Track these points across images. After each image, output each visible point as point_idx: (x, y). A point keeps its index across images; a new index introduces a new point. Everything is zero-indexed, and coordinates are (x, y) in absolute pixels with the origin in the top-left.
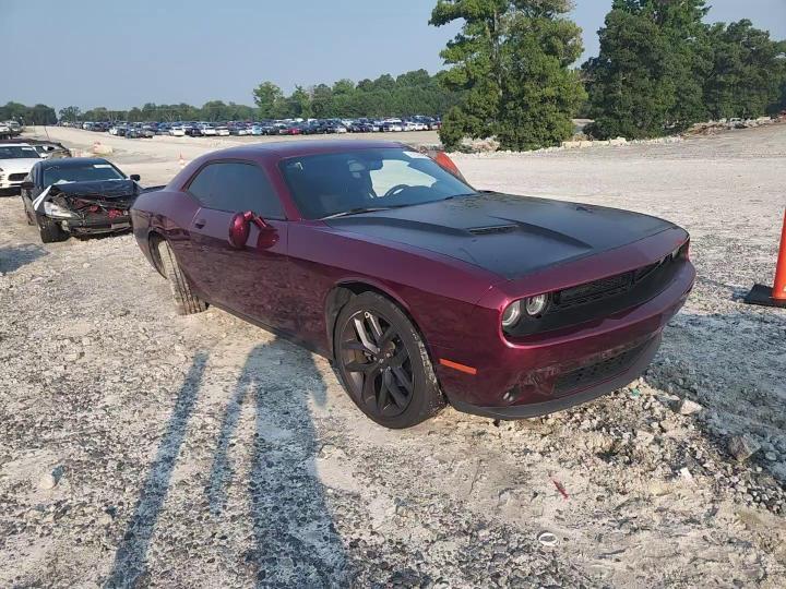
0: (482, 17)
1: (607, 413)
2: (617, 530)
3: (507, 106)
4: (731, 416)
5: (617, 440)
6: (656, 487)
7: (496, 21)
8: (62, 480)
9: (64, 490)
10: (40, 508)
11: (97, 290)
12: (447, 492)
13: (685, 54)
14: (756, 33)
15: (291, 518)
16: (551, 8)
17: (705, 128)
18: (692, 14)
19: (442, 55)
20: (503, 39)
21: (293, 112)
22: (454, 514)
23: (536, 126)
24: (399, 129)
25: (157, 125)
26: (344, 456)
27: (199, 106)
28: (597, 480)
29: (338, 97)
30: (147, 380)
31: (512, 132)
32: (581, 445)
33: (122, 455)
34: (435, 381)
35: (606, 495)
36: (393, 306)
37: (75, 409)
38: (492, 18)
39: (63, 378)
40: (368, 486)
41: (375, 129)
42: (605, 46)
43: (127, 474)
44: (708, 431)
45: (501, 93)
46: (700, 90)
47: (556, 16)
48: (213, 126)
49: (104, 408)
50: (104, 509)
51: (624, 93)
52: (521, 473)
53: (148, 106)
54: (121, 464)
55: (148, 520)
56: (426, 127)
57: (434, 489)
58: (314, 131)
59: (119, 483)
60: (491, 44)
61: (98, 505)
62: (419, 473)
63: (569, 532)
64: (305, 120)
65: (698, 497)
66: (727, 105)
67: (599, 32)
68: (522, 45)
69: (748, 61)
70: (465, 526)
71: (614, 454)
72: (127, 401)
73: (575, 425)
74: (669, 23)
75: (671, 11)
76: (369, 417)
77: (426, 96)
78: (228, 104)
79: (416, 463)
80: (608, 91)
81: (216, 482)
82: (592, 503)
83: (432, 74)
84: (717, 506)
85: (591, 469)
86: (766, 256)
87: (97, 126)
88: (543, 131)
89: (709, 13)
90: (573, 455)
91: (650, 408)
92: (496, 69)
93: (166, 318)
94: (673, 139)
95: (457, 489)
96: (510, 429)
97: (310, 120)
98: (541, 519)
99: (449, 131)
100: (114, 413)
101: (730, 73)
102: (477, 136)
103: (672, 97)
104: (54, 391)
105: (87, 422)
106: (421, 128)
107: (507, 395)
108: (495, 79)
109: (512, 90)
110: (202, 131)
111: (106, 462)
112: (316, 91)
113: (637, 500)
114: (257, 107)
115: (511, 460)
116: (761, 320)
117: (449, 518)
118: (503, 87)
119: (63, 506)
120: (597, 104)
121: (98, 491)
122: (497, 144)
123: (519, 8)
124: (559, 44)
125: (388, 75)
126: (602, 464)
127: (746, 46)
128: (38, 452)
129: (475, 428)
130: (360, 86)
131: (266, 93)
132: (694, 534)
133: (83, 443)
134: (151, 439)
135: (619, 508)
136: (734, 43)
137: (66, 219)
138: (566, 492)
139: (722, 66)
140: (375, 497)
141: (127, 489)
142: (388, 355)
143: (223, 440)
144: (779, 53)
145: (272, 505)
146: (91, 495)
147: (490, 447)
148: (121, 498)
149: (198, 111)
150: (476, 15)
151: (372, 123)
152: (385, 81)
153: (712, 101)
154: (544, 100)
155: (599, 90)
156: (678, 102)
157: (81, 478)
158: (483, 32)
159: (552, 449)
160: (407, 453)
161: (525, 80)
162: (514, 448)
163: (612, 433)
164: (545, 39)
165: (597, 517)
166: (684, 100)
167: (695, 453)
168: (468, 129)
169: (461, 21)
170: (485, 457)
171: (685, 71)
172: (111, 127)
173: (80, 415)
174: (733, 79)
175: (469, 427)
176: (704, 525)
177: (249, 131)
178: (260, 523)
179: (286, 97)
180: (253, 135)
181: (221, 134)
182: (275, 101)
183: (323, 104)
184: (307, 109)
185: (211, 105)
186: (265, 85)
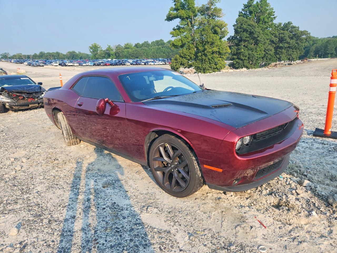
0: (187, 18)
1: (271, 187)
2: (292, 243)
3: (198, 55)
4: (323, 186)
5: (280, 199)
6: (303, 221)
7: (193, 20)
8: (21, 230)
9: (23, 236)
10: (11, 246)
11: (25, 135)
12: (210, 227)
13: (267, 35)
14: (294, 27)
15: (140, 245)
16: (215, 15)
17: (276, 65)
18: (270, 19)
19: (171, 33)
20: (196, 27)
21: (106, 56)
22: (216, 238)
23: (210, 63)
24: (153, 64)
25: (46, 61)
26: (158, 212)
27: (65, 54)
28: (276, 219)
29: (126, 50)
30: (57, 178)
31: (200, 66)
32: (264, 202)
33: (50, 216)
34: (200, 175)
35: (282, 226)
36: (179, 140)
37: (23, 193)
38: (191, 19)
39: (15, 178)
40: (173, 226)
41: (142, 64)
42: (236, 31)
43: (54, 225)
44: (317, 193)
45: (195, 49)
46: (273, 49)
47: (217, 19)
48: (71, 62)
49: (37, 192)
50: (45, 244)
51: (244, 50)
52: (242, 217)
53: (41, 53)
54: (50, 221)
55: (68, 249)
56: (164, 63)
57: (204, 226)
58: (116, 64)
59: (50, 231)
60: (191, 29)
61: (42, 243)
62: (195, 219)
63: (271, 245)
64: (112, 59)
65: (322, 225)
66: (284, 55)
67: (234, 26)
68: (203, 30)
69: (292, 38)
70: (223, 245)
71: (281, 206)
72: (48, 188)
73: (259, 193)
74: (261, 22)
75: (262, 18)
76: (166, 192)
77: (163, 51)
78: (77, 53)
79: (193, 214)
80: (238, 49)
81: (99, 228)
82: (278, 230)
83: (165, 41)
84: (332, 229)
85: (272, 213)
86: (315, 116)
87: (18, 61)
88: (213, 65)
89: (276, 19)
90: (263, 207)
91: (289, 184)
92: (193, 40)
93: (61, 148)
94: (265, 69)
95: (215, 226)
96: (232, 196)
97: (114, 60)
98: (257, 239)
99: (175, 65)
100: (42, 195)
101: (285, 43)
102: (186, 67)
103: (263, 52)
104: (11, 185)
105: (30, 200)
106: (162, 63)
107: (235, 181)
108: (193, 44)
109: (200, 48)
110: (66, 64)
111: (42, 220)
112: (117, 48)
113: (297, 227)
114: (90, 53)
115: (236, 211)
116: (323, 144)
117: (215, 241)
118: (196, 47)
119: (23, 244)
120: (234, 55)
121: (40, 235)
122: (194, 71)
123: (202, 15)
124: (218, 30)
125: (147, 41)
126: (277, 211)
127: (290, 32)
128: (7, 216)
129: (215, 196)
130: (135, 46)
131: (95, 48)
132: (326, 243)
133: (29, 211)
134: (63, 207)
135: (290, 232)
136: (286, 31)
137: (8, 102)
138: (265, 225)
139: (282, 40)
140: (177, 232)
141: (55, 234)
142: (176, 163)
143: (99, 206)
144: (303, 35)
145: (129, 238)
146: (37, 238)
147: (225, 205)
148: (53, 239)
150: (184, 17)
151: (141, 61)
152: (146, 44)
153: (278, 54)
154: (213, 53)
155: (234, 48)
156: (265, 54)
157: (31, 229)
158: (188, 24)
159: (252, 204)
160: (188, 209)
161: (205, 44)
162: (236, 205)
163: (277, 196)
164: (213, 28)
165: (282, 237)
166: (267, 53)
167: (314, 204)
168: (182, 64)
169: (178, 20)
170: (224, 210)
171: (268, 42)
172: (24, 62)
173: (25, 197)
174: (286, 45)
175: (213, 196)
176: (329, 238)
177: (87, 64)
178: (125, 248)
179: (103, 50)
180: (90, 66)
181: (75, 65)
182: (98, 51)
183: (119, 53)
184: (113, 55)
185: (70, 53)
186: (94, 45)
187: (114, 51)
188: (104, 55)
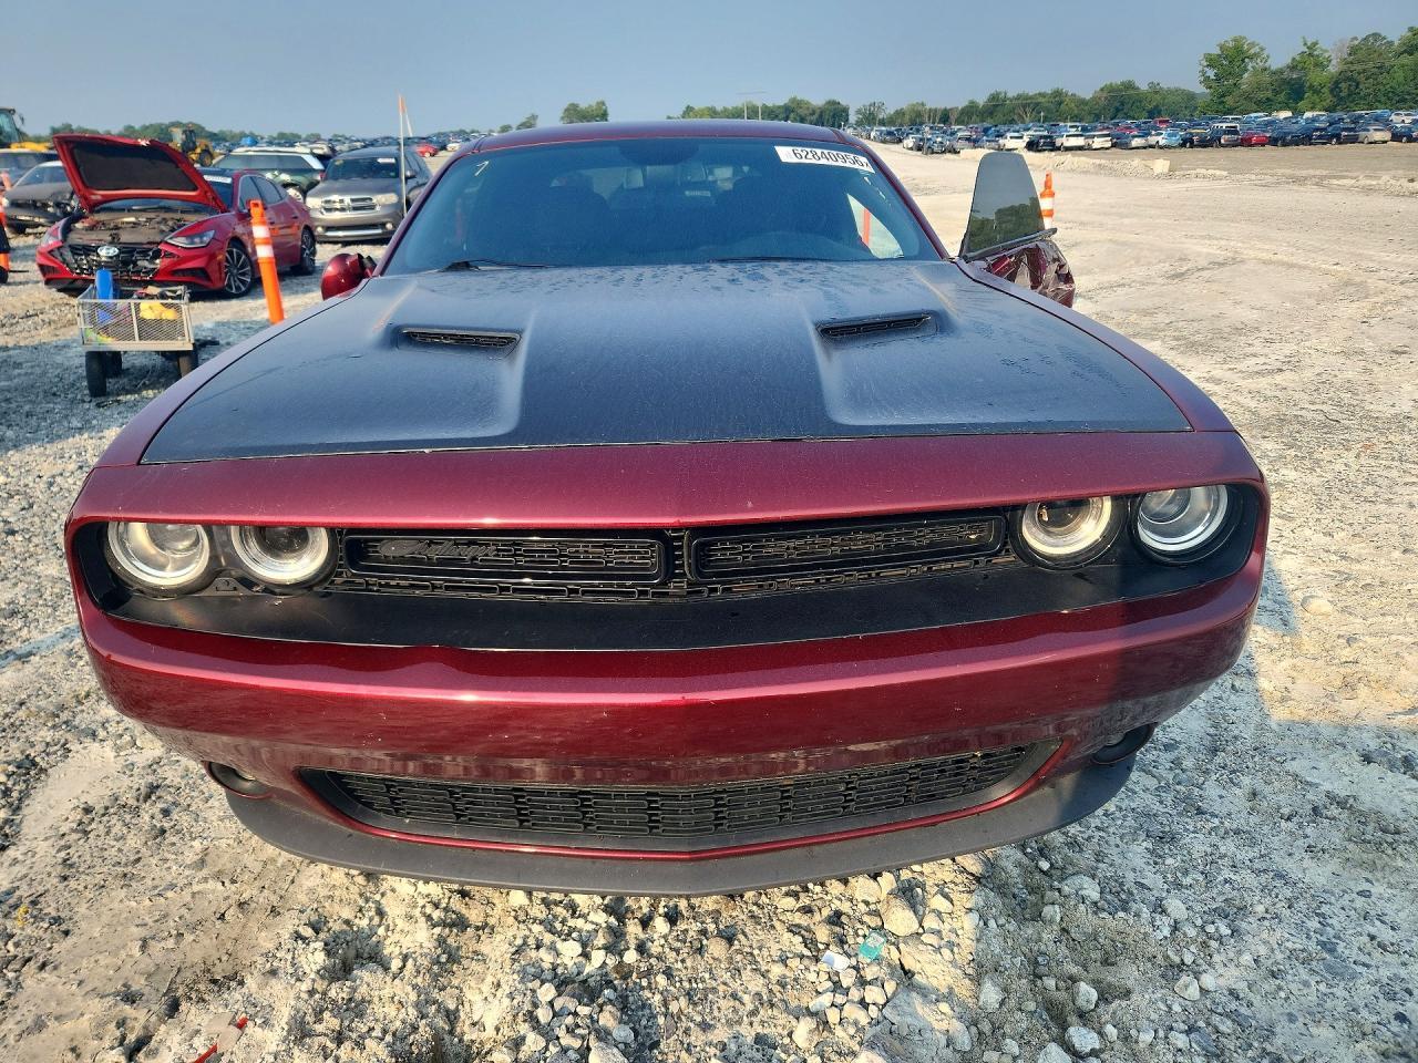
27: (1087, 94)
29: (1405, 59)
53: (994, 97)
58: (1304, 139)
64: (1298, 114)
78: (1144, 87)
87: (890, 133)
97: (1309, 115)
110: (1059, 141)
112: (1354, 50)
114: (1202, 89)
131: (1230, 61)
149: (1083, 102)
177: (1152, 140)
179: (1274, 68)
180: (1161, 148)
181: (1095, 146)
182: (1246, 75)
183: (1362, 78)
184: (1316, 92)
185: (1110, 89)
186: (1231, 44)
187: (1334, 68)
188: (1269, 94)
